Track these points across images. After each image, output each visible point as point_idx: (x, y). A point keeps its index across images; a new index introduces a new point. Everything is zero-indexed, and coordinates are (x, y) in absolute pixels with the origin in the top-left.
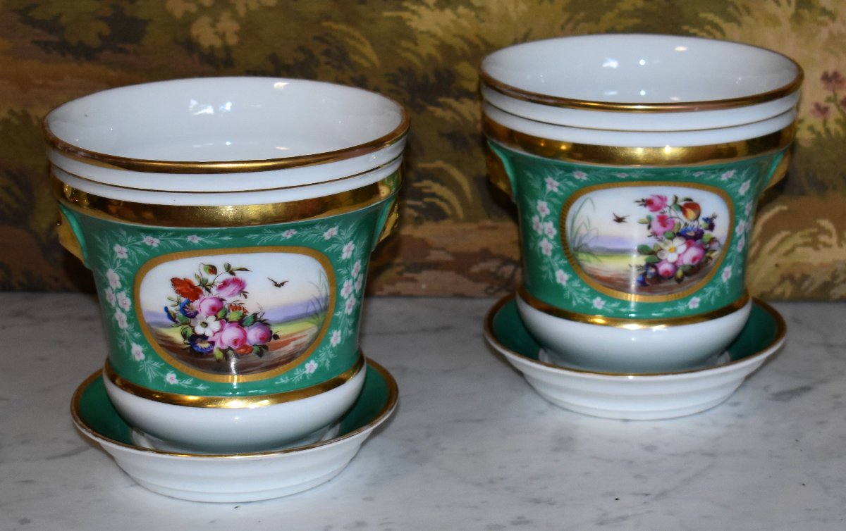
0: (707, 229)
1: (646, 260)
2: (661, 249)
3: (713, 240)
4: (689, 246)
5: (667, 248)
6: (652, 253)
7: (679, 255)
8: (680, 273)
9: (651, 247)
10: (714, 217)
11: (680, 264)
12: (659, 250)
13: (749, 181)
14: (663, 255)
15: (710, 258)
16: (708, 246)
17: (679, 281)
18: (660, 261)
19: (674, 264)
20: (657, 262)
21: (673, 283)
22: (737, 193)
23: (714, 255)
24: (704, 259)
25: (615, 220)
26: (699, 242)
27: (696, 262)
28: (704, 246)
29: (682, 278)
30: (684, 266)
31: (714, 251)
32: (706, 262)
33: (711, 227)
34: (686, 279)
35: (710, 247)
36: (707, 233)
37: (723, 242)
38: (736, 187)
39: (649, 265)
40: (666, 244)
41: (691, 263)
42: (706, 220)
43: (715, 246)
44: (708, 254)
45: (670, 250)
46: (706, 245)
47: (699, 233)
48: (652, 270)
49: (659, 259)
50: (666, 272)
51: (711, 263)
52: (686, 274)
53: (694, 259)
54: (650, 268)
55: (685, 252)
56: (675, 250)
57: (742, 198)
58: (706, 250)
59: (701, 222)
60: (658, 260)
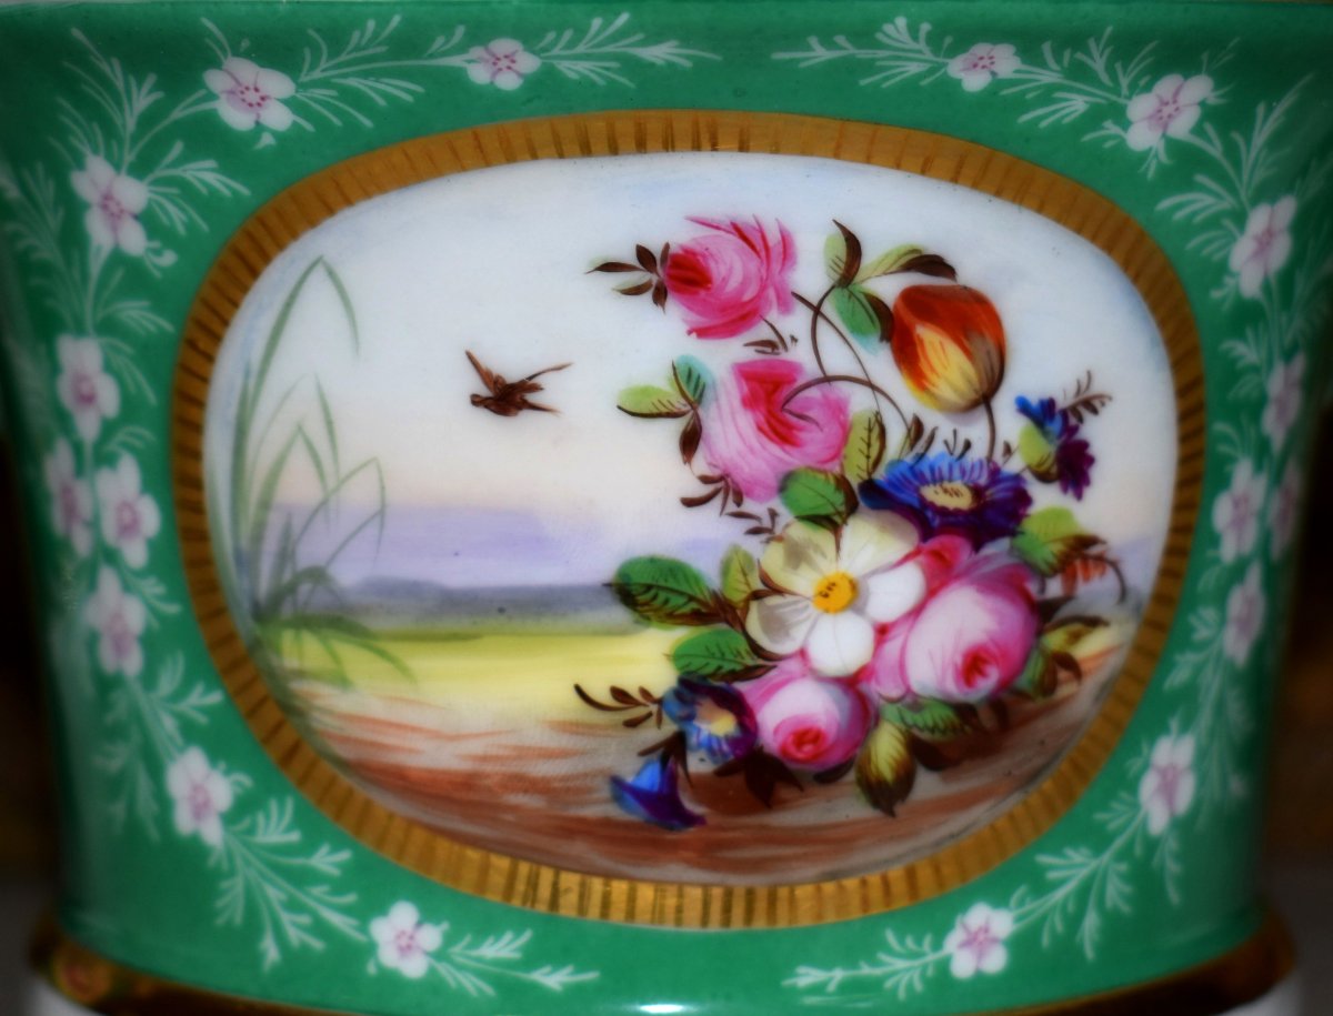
0: (1044, 477)
1: (676, 657)
2: (772, 589)
3: (1082, 552)
4: (940, 577)
5: (803, 582)
6: (717, 611)
7: (882, 632)
8: (886, 748)
9: (708, 569)
10: (1089, 404)
11: (884, 688)
12: (756, 596)
13: (1287, 208)
14: (776, 625)
15: (1067, 663)
16: (1055, 588)
17: (886, 795)
18: (762, 662)
19: (852, 685)
20: (749, 673)
21: (847, 807)
22: (1222, 269)
23: (1091, 647)
24: (1034, 670)
25: (477, 401)
26: (997, 549)
27: (987, 683)
28: (1032, 587)
29: (905, 781)
30: (912, 701)
31: (1094, 623)
32: (1048, 686)
33: (1073, 467)
34: (927, 785)
35: (1068, 597)
36: (1046, 498)
37: (1142, 572)
38: (1213, 222)
39: (695, 689)
40: (796, 556)
41: (953, 688)
42: (1041, 414)
43: (1095, 591)
44: (1055, 640)
45: (826, 592)
46: (1043, 577)
47: (994, 493)
48: (721, 725)
49: (756, 649)
50: (805, 735)
51: (1080, 699)
52: (922, 753)
53: (973, 664)
54: (706, 707)
55: (917, 612)
56: (848, 595)
57: (1246, 316)
58: (1043, 614)
59: (1012, 426)
60: (750, 661)
